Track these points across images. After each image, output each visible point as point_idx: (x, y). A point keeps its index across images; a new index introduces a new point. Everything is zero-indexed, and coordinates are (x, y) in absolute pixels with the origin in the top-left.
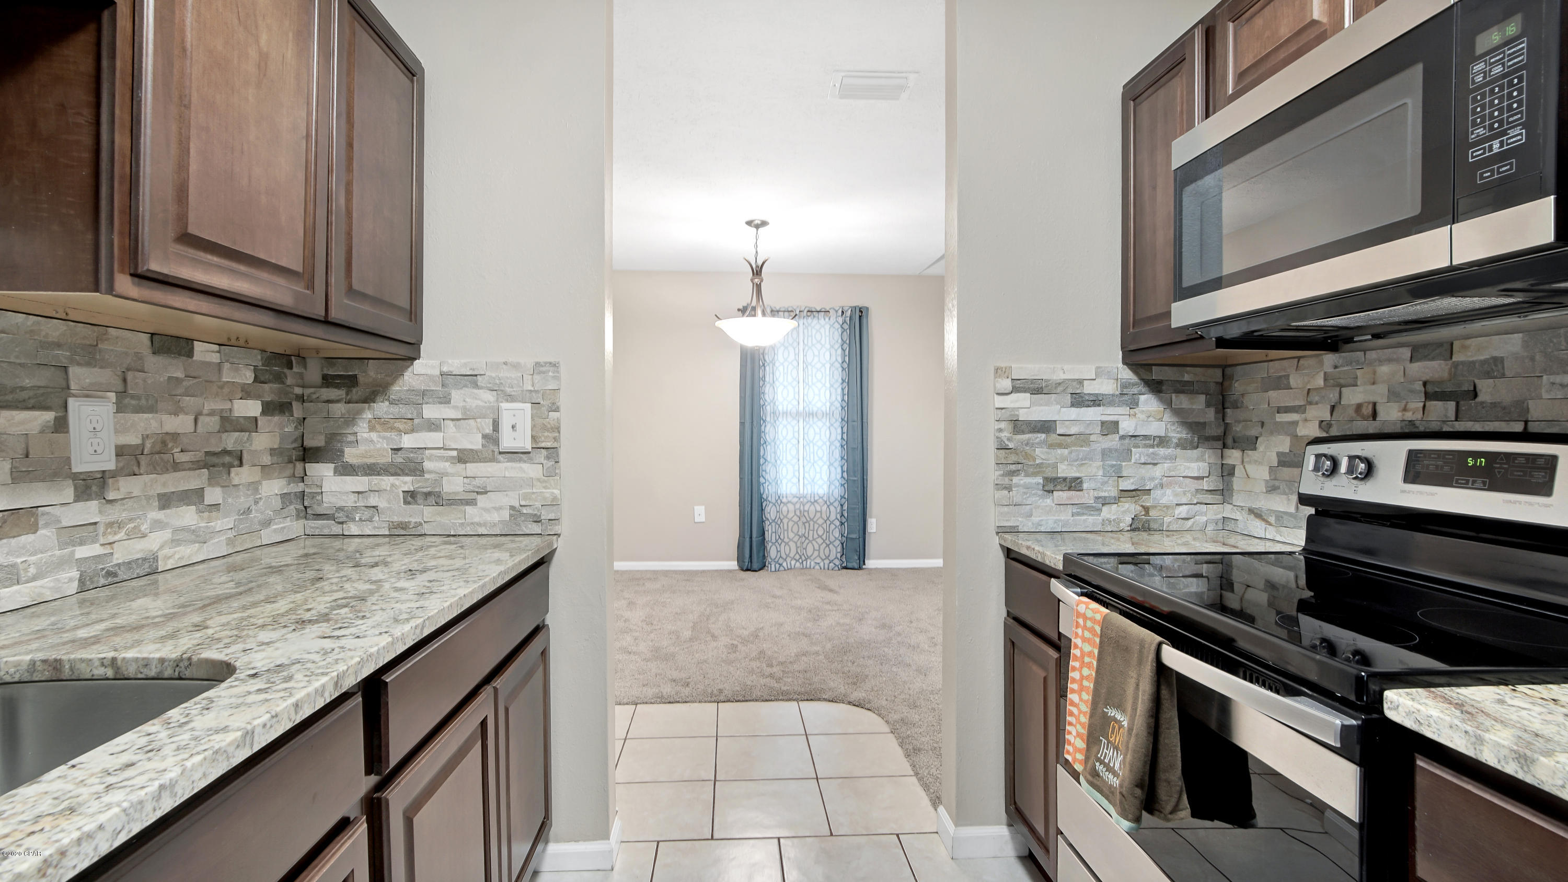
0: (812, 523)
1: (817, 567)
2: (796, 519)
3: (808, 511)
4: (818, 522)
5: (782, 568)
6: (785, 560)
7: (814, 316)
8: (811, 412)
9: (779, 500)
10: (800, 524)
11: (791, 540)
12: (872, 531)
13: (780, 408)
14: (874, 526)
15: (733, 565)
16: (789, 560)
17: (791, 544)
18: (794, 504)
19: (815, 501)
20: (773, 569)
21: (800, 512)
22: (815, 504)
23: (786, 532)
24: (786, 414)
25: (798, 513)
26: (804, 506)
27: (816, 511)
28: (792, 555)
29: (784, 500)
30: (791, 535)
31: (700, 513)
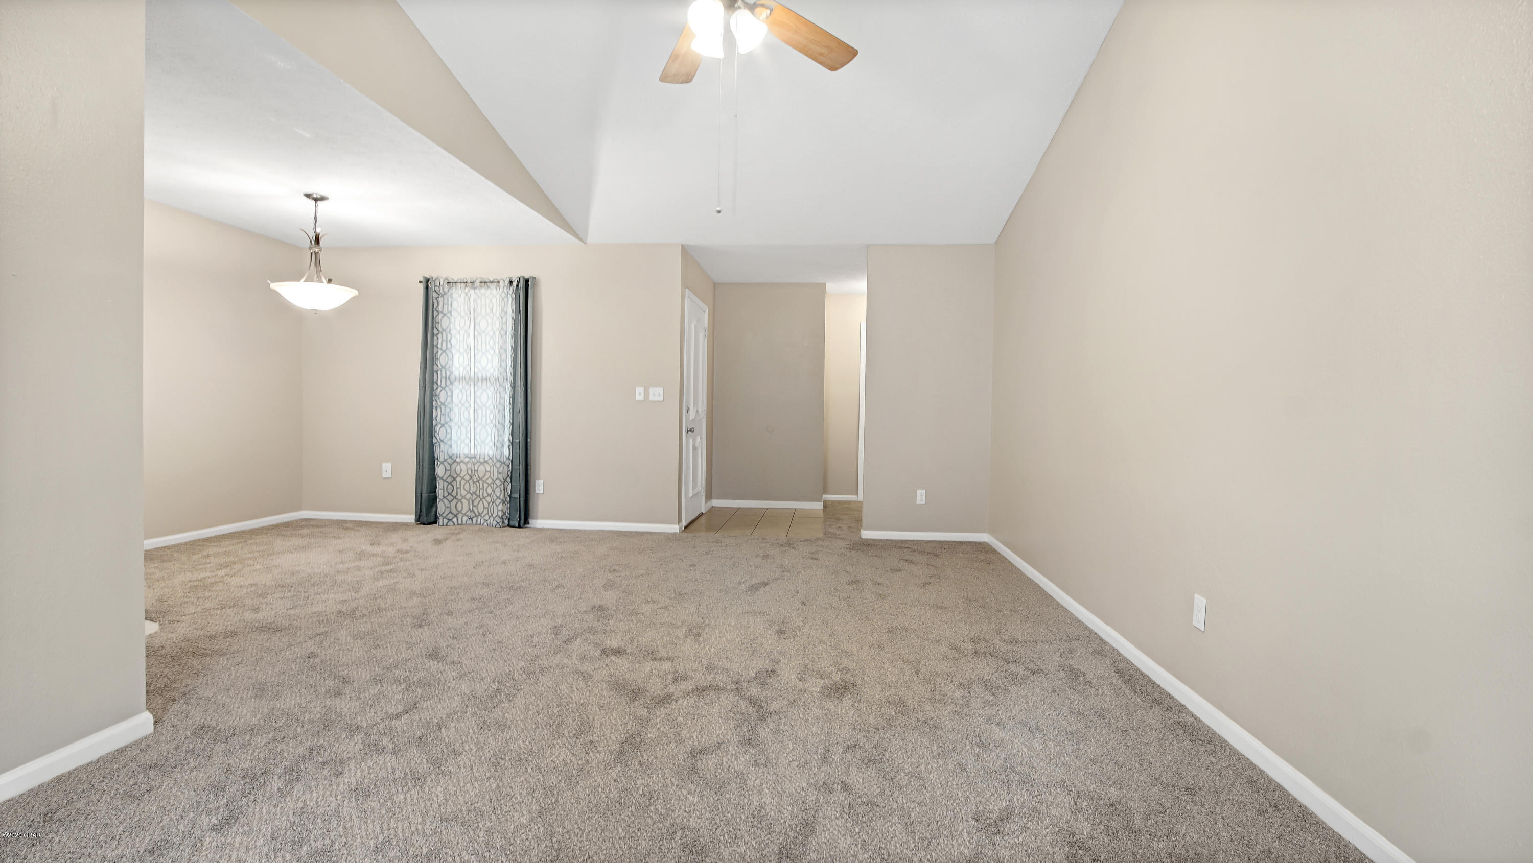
0: (481, 482)
1: (485, 524)
2: (467, 477)
3: (477, 471)
4: (488, 481)
5: (451, 523)
6: (456, 516)
7: (488, 287)
8: (485, 377)
9: (453, 460)
10: (471, 482)
11: (464, 497)
12: (539, 492)
13: (456, 373)
14: (542, 487)
15: (411, 518)
16: (460, 516)
17: (463, 501)
18: (466, 464)
19: (486, 462)
20: (441, 524)
21: (472, 471)
22: (485, 464)
23: (459, 490)
24: (461, 379)
25: (470, 472)
26: (474, 465)
27: (486, 471)
28: (464, 512)
29: (458, 460)
30: (464, 493)
31: (387, 469)
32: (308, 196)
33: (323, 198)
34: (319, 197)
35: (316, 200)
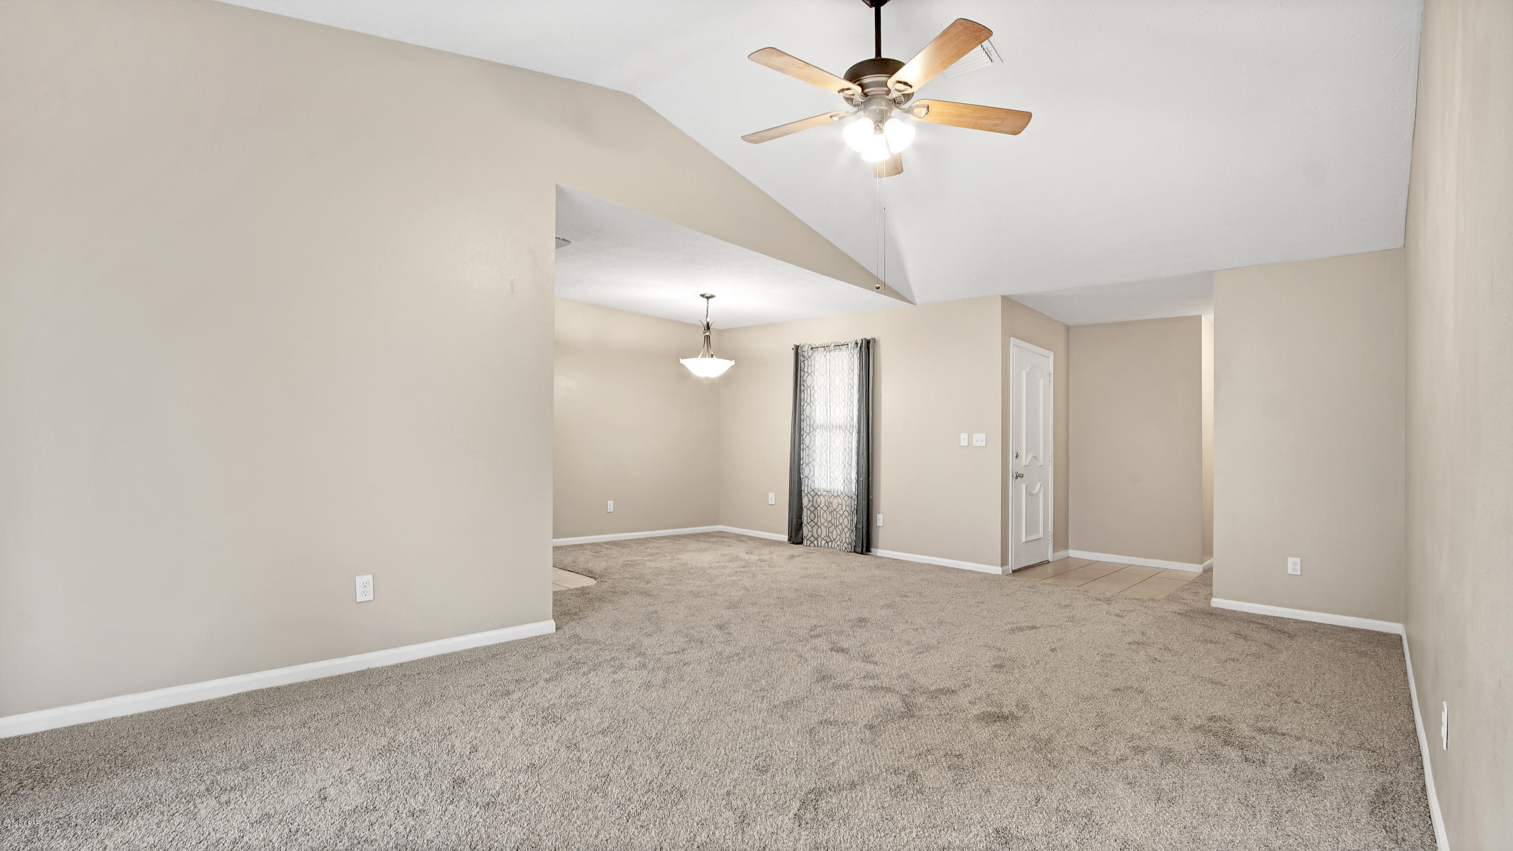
0: (835, 512)
1: (838, 548)
2: (825, 508)
3: (832, 503)
4: (840, 512)
5: (812, 545)
6: (816, 539)
7: (841, 349)
8: (838, 425)
9: (816, 494)
10: (828, 512)
11: (822, 524)
12: (880, 525)
13: (818, 422)
14: (881, 521)
15: (785, 538)
16: (820, 539)
17: (822, 527)
18: (824, 497)
19: (839, 496)
20: (805, 545)
21: (828, 503)
22: (838, 498)
23: (819, 518)
24: (822, 426)
25: (827, 504)
26: (830, 498)
27: (839, 504)
28: (822, 536)
29: (819, 493)
30: (823, 521)
31: (772, 496)
32: (703, 296)
33: (712, 297)
34: (709, 295)
35: (708, 298)
